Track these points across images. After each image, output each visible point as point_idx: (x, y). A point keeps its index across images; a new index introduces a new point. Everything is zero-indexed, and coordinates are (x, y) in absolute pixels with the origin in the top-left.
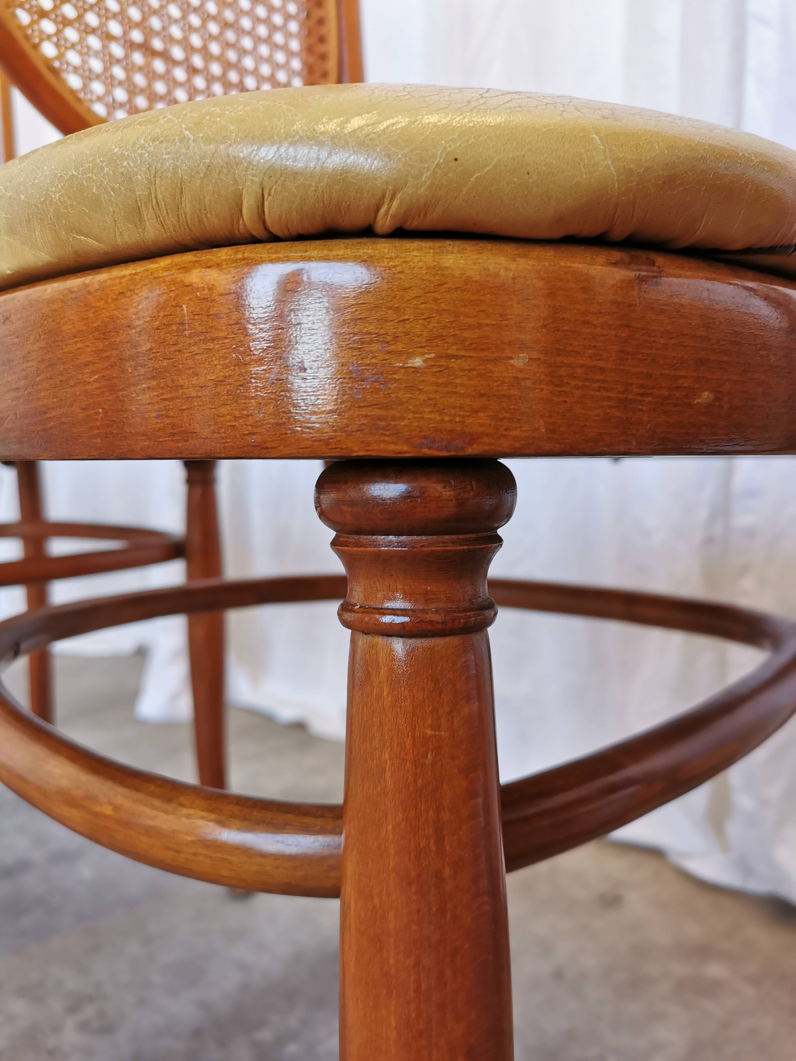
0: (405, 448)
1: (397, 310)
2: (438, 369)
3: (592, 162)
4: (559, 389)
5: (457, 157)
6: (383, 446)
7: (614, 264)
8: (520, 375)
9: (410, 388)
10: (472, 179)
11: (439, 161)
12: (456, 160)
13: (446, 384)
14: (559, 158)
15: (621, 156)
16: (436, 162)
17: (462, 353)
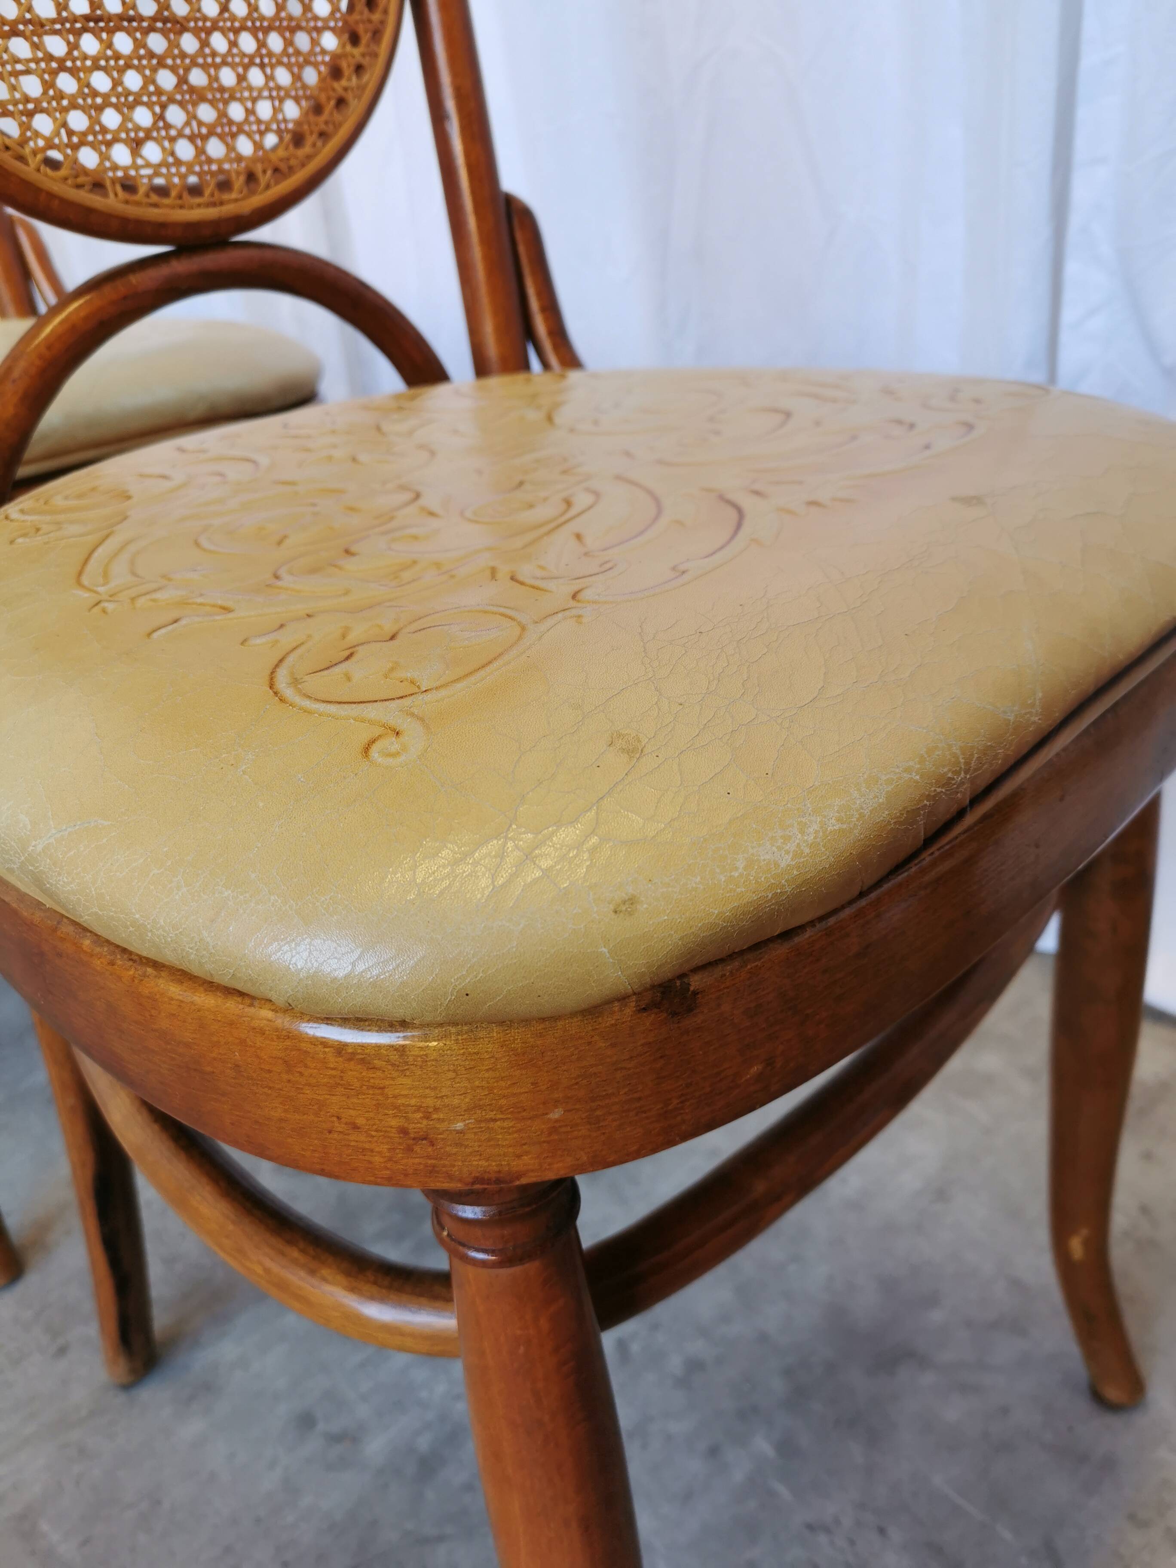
0: (459, 1185)
1: (435, 1088)
2: (480, 1130)
3: (602, 977)
4: (597, 1125)
5: (468, 993)
6: (438, 1184)
7: (644, 1009)
8: (557, 1125)
9: (458, 1145)
10: (486, 1006)
11: (451, 998)
12: (467, 995)
13: (489, 1140)
14: (568, 979)
15: (631, 964)
16: (448, 999)
17: (500, 1116)
